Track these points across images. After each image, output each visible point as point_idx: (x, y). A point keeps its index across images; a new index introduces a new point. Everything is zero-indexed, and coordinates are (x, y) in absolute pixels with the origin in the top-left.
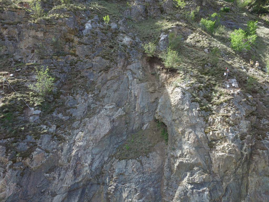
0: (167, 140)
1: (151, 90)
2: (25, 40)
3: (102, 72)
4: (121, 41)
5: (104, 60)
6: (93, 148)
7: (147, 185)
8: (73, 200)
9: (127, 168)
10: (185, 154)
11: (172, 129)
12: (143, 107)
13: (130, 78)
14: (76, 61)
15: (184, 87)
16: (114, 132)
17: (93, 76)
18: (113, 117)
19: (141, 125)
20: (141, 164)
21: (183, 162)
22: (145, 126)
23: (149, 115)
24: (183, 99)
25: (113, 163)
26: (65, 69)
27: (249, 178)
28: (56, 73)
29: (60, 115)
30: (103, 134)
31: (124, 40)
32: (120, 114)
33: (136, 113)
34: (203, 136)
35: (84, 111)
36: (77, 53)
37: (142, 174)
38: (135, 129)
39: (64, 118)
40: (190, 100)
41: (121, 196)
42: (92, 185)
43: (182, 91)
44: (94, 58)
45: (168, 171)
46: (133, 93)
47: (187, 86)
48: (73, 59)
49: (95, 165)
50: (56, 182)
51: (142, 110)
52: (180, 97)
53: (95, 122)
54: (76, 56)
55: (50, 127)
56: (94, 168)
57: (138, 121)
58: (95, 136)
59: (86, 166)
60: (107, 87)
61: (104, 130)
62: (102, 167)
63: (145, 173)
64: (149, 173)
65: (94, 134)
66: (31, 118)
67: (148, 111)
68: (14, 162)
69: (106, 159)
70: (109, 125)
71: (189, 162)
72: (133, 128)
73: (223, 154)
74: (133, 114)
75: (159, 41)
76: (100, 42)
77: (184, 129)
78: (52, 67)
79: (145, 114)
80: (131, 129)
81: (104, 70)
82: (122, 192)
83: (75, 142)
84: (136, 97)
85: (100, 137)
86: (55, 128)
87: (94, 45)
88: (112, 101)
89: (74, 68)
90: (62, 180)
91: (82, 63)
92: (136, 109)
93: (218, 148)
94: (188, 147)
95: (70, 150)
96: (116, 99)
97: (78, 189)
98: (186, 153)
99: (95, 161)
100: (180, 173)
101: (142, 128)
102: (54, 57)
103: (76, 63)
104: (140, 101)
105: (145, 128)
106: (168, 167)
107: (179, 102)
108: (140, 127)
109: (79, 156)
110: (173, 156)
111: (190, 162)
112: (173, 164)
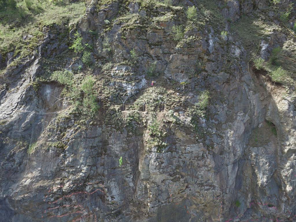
0: (276, 134)
1: (261, 99)
2: (174, 62)
3: (225, 83)
4: (234, 54)
5: (226, 74)
6: (238, 141)
9: (259, 152)
11: (280, 128)
12: (259, 112)
13: (247, 90)
14: (206, 76)
15: (290, 100)
18: (244, 121)
19: (258, 124)
20: (265, 149)
21: (291, 149)
22: (260, 125)
23: (262, 117)
24: (289, 109)
25: (250, 148)
29: (213, 121)
31: (236, 52)
32: (248, 119)
33: (255, 117)
35: (225, 117)
36: (206, 69)
39: (216, 122)
40: (293, 109)
41: (259, 166)
42: (242, 160)
43: (288, 103)
44: (219, 73)
46: (252, 103)
47: (291, 99)
50: (226, 159)
51: (258, 114)
52: (287, 108)
53: (236, 125)
54: (206, 71)
57: (256, 122)
60: (232, 97)
61: (242, 130)
62: (245, 151)
63: (269, 154)
64: (271, 154)
65: (237, 133)
69: (245, 146)
70: (244, 127)
71: (294, 148)
72: (254, 127)
74: (253, 117)
75: (261, 51)
76: (221, 57)
77: (290, 130)
82: (259, 164)
83: (228, 138)
84: (254, 106)
85: (240, 134)
87: (218, 61)
88: (240, 110)
90: (229, 158)
91: (211, 77)
92: (255, 114)
94: (293, 140)
95: (228, 143)
96: (242, 107)
97: (236, 162)
98: (292, 144)
102: (195, 75)
104: (257, 108)
105: (260, 127)
106: (281, 151)
107: (286, 111)
108: (257, 126)
109: (234, 146)
110: (283, 145)
112: (284, 149)
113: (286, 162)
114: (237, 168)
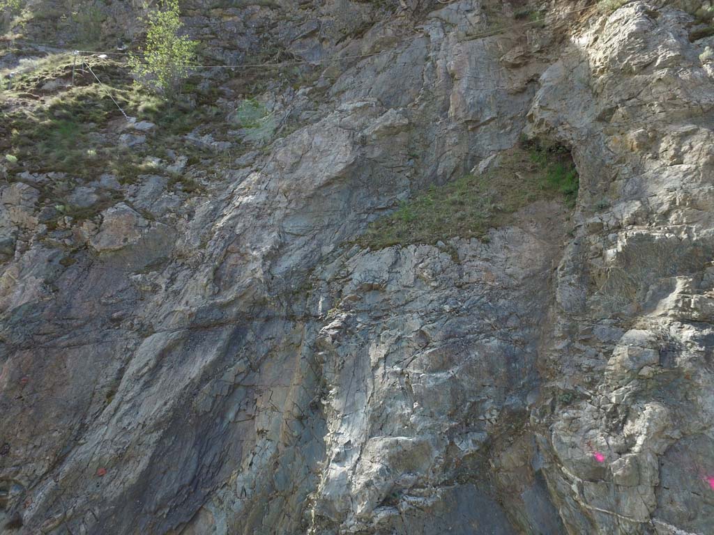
0: (571, 194)
1: (509, 57)
3: (349, 39)
5: (354, 6)
6: (286, 216)
7: (474, 325)
8: (199, 353)
9: (397, 272)
10: (659, 212)
11: (594, 148)
12: (478, 103)
13: (436, 35)
14: (273, 21)
16: (365, 176)
17: (318, 55)
18: (365, 131)
19: (466, 160)
20: (453, 259)
21: (649, 238)
22: (481, 163)
23: (502, 132)
24: (645, 32)
25: (348, 259)
26: (242, 42)
28: (214, 49)
29: (206, 140)
30: (321, 178)
32: (388, 123)
33: (449, 122)
35: (275, 127)
37: (456, 290)
38: (444, 174)
39: (215, 144)
40: (685, 33)
41: (362, 353)
42: (268, 319)
43: (643, 9)
44: (324, 4)
45: (573, 281)
46: (440, 66)
48: (267, 18)
49: (288, 262)
50: (158, 298)
51: (471, 112)
53: (301, 142)
54: (276, 7)
55: (171, 162)
56: (279, 270)
57: (456, 148)
58: (297, 180)
59: (255, 258)
60: (358, 69)
61: (329, 165)
62: (311, 270)
63: (467, 286)
64: (487, 287)
65: (295, 176)
66: (124, 137)
67: (495, 115)
68: (52, 228)
69: (327, 249)
70: (349, 153)
71: (684, 236)
72: (436, 170)
74: (437, 126)
77: (653, 130)
78: (207, 36)
79: (484, 127)
80: (429, 172)
81: (353, 35)
82: (367, 341)
83: (231, 196)
84: (450, 76)
85: (311, 183)
86: (182, 165)
88: (366, 95)
89: (267, 39)
90: (176, 293)
91: (290, 24)
92: (452, 109)
94: (678, 185)
95: (214, 215)
96: (381, 88)
97: (220, 324)
99: (289, 253)
100: (636, 285)
101: (473, 170)
102: (213, 11)
103: (274, 25)
104: (465, 86)
105: (481, 170)
106: (575, 270)
107: (627, 45)
108: (461, 168)
109: (238, 231)
110: (597, 228)
111: (690, 237)
114: (210, 358)
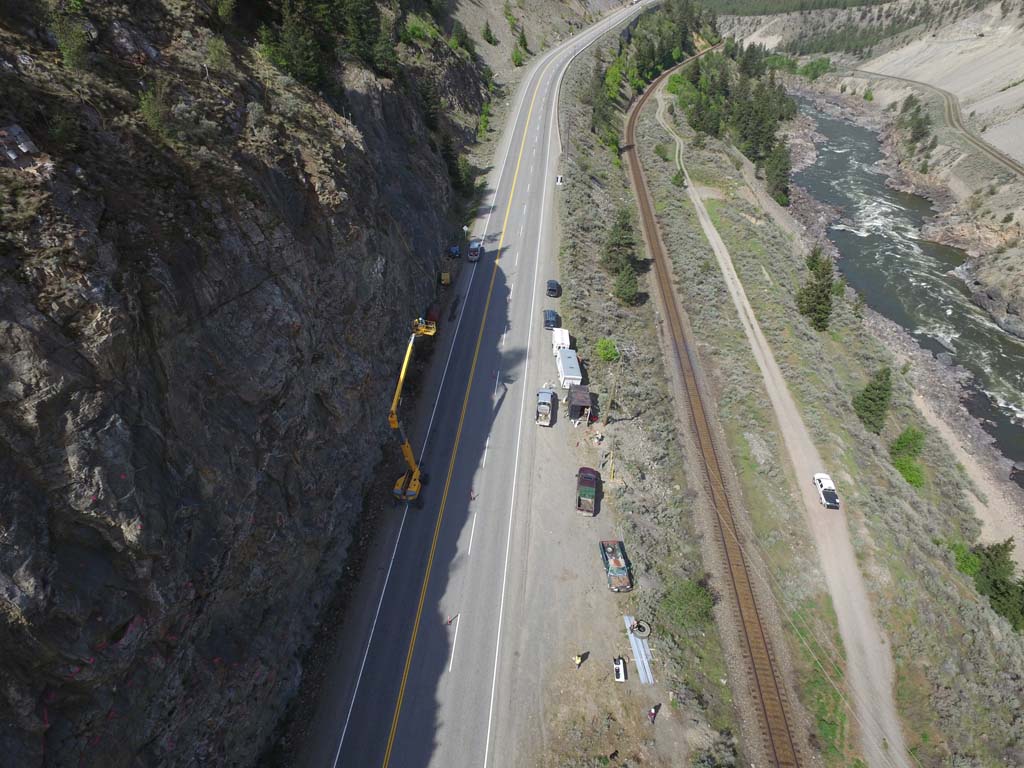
10: (33, 383)
21: (43, 402)
27: (159, 352)
34: (44, 323)
45: (18, 439)
71: (54, 393)
73: (104, 337)
93: (88, 331)
94: (30, 365)
98: (34, 380)
106: (14, 432)
111: (56, 391)
112: (21, 419)
113: (64, 459)
